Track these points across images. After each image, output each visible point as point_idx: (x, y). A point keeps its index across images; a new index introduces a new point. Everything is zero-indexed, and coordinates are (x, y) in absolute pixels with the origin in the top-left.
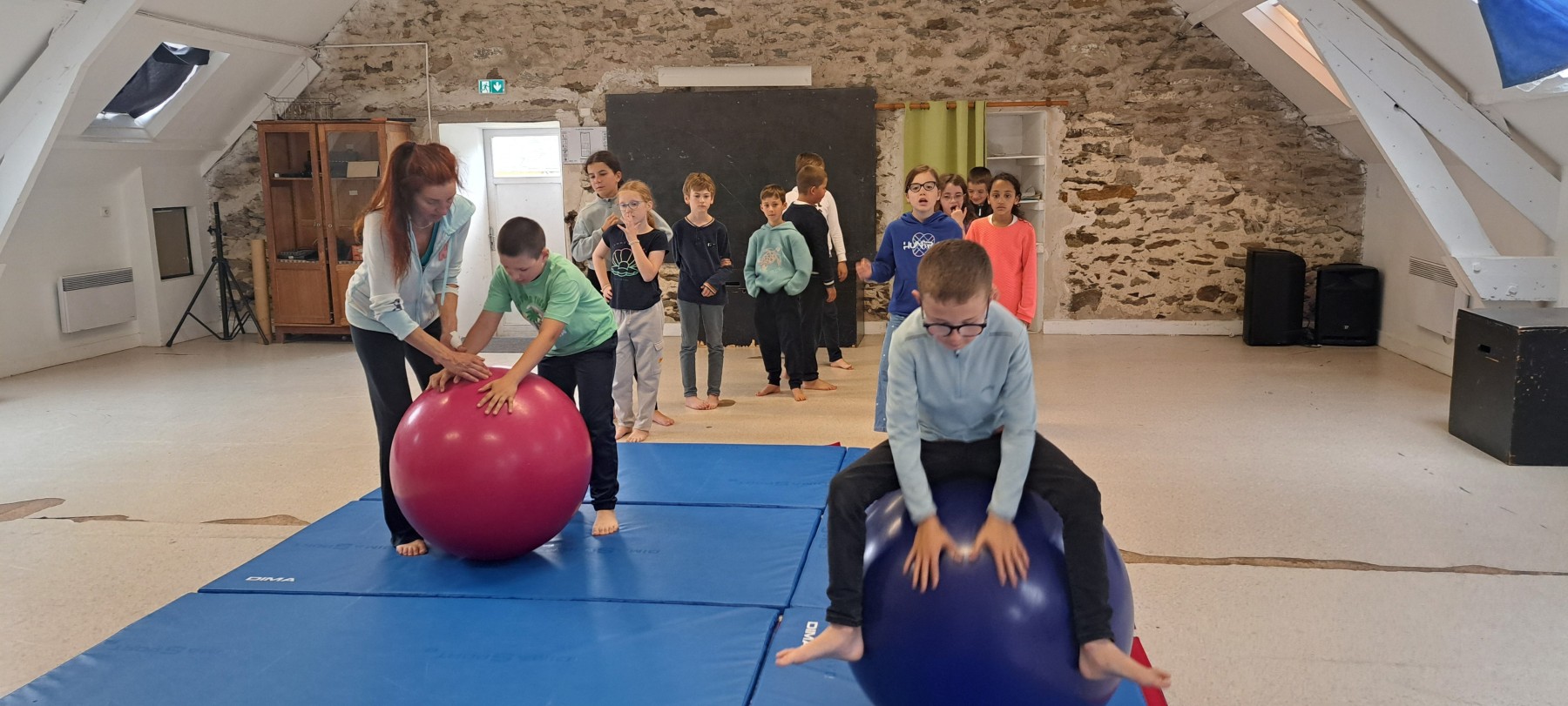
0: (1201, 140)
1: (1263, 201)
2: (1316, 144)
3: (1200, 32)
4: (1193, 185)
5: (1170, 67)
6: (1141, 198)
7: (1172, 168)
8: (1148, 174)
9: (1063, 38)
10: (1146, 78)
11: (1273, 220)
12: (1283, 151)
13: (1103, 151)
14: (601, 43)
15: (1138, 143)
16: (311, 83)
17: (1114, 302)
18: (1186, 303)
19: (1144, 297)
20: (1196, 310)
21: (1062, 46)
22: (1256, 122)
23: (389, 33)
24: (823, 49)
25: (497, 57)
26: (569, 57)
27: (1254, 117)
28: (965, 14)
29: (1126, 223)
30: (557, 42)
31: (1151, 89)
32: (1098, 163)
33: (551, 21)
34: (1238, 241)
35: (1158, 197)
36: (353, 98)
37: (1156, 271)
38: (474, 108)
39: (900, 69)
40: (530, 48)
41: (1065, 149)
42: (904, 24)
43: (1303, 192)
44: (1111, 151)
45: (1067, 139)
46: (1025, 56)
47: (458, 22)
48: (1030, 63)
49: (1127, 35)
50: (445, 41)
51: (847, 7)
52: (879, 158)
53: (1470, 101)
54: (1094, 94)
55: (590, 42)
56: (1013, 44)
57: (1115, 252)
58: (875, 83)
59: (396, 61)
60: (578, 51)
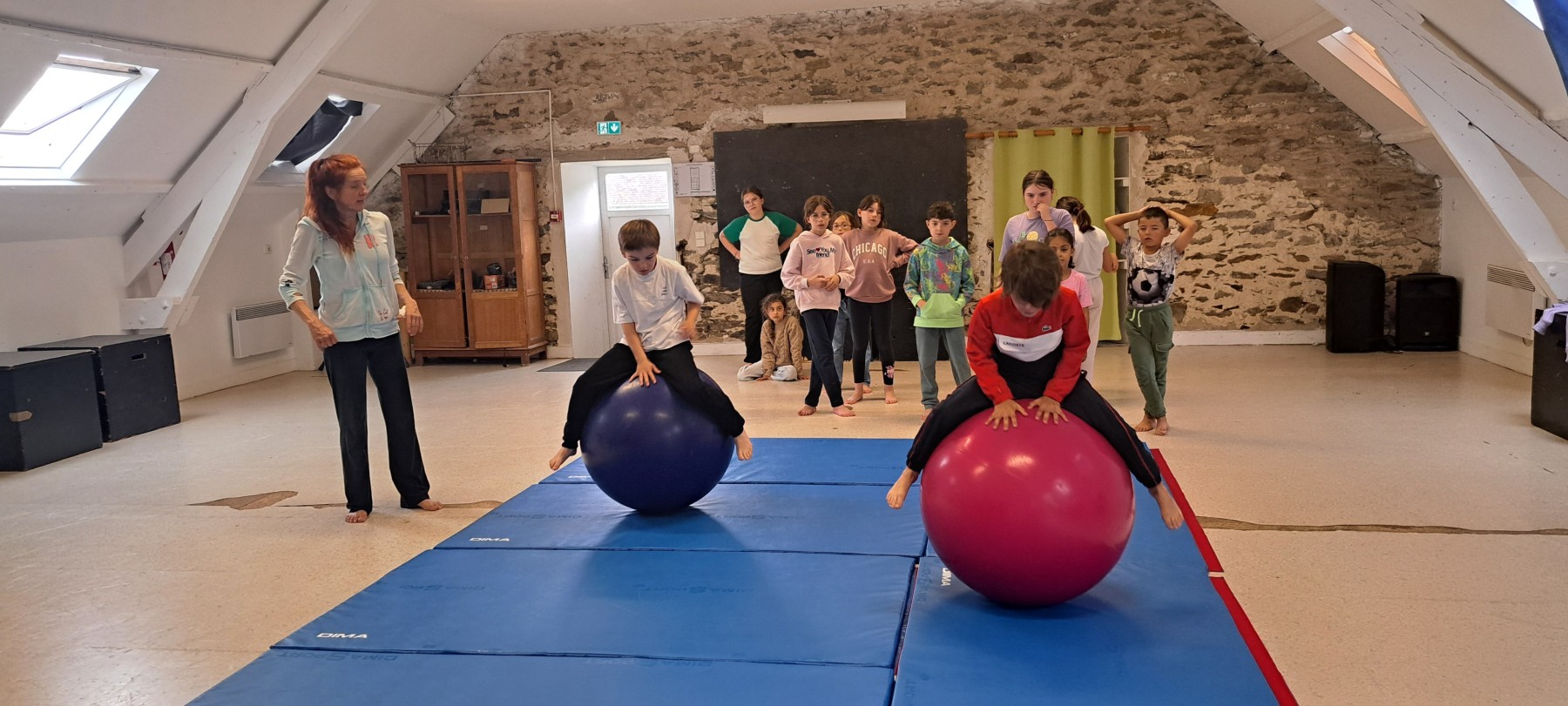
0: (1280, 159)
1: (1341, 217)
2: (1392, 161)
3: (1275, 59)
4: (1273, 202)
5: (1247, 92)
6: (1222, 215)
7: (1252, 186)
8: (1229, 193)
9: (1143, 68)
10: (1225, 102)
11: (1351, 236)
12: (1359, 168)
13: (1185, 172)
14: (709, 84)
15: (1218, 163)
16: (447, 128)
17: (1199, 315)
18: (1269, 314)
19: (1228, 309)
20: (1279, 321)
21: (1143, 75)
22: (1332, 142)
23: (516, 82)
24: (915, 84)
25: (614, 100)
26: (679, 98)
27: (1330, 136)
28: (1049, 48)
29: (1209, 239)
30: (668, 86)
31: (1230, 112)
32: (1180, 183)
33: (663, 67)
34: (1318, 255)
35: (1240, 214)
36: (483, 142)
37: (1239, 284)
38: (592, 147)
39: (988, 101)
40: (644, 92)
41: (1147, 170)
42: (991, 59)
43: (1380, 207)
44: (1193, 171)
45: (1149, 162)
46: (1108, 86)
47: (580, 71)
48: (1112, 91)
49: (1205, 63)
50: (566, 88)
51: (938, 45)
52: (970, 183)
53: (1540, 118)
54: (1175, 119)
55: (699, 85)
56: (1095, 75)
57: (1199, 267)
58: (965, 114)
59: (523, 108)
60: (688, 93)
